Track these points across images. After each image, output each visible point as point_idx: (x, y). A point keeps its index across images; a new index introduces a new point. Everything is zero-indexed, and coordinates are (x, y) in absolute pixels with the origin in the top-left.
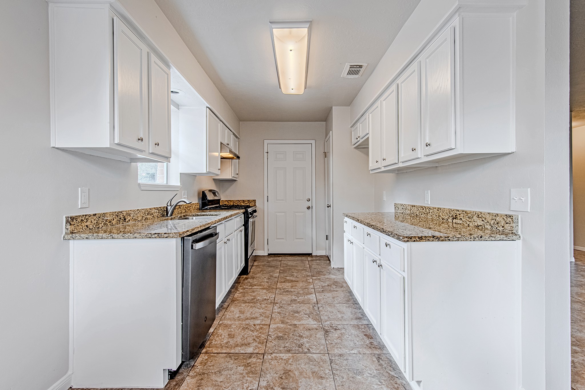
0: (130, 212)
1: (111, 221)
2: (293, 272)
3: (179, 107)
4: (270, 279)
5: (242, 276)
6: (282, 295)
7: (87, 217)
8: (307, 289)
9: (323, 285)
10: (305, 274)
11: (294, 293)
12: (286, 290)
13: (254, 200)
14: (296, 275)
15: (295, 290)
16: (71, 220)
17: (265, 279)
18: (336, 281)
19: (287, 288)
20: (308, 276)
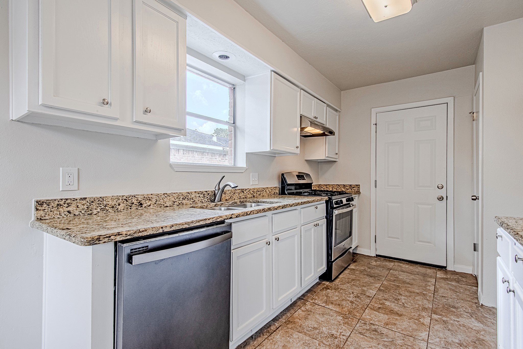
0: (150, 196)
1: (114, 206)
2: (401, 295)
3: (246, 78)
4: (358, 297)
5: (324, 282)
6: (362, 336)
7: (69, 201)
8: (412, 339)
9: (450, 340)
10: (420, 303)
11: (385, 339)
12: (373, 327)
13: (357, 185)
14: (403, 301)
15: (390, 332)
16: (39, 204)
17: (352, 295)
18: (481, 337)
19: (377, 323)
20: (424, 309)
